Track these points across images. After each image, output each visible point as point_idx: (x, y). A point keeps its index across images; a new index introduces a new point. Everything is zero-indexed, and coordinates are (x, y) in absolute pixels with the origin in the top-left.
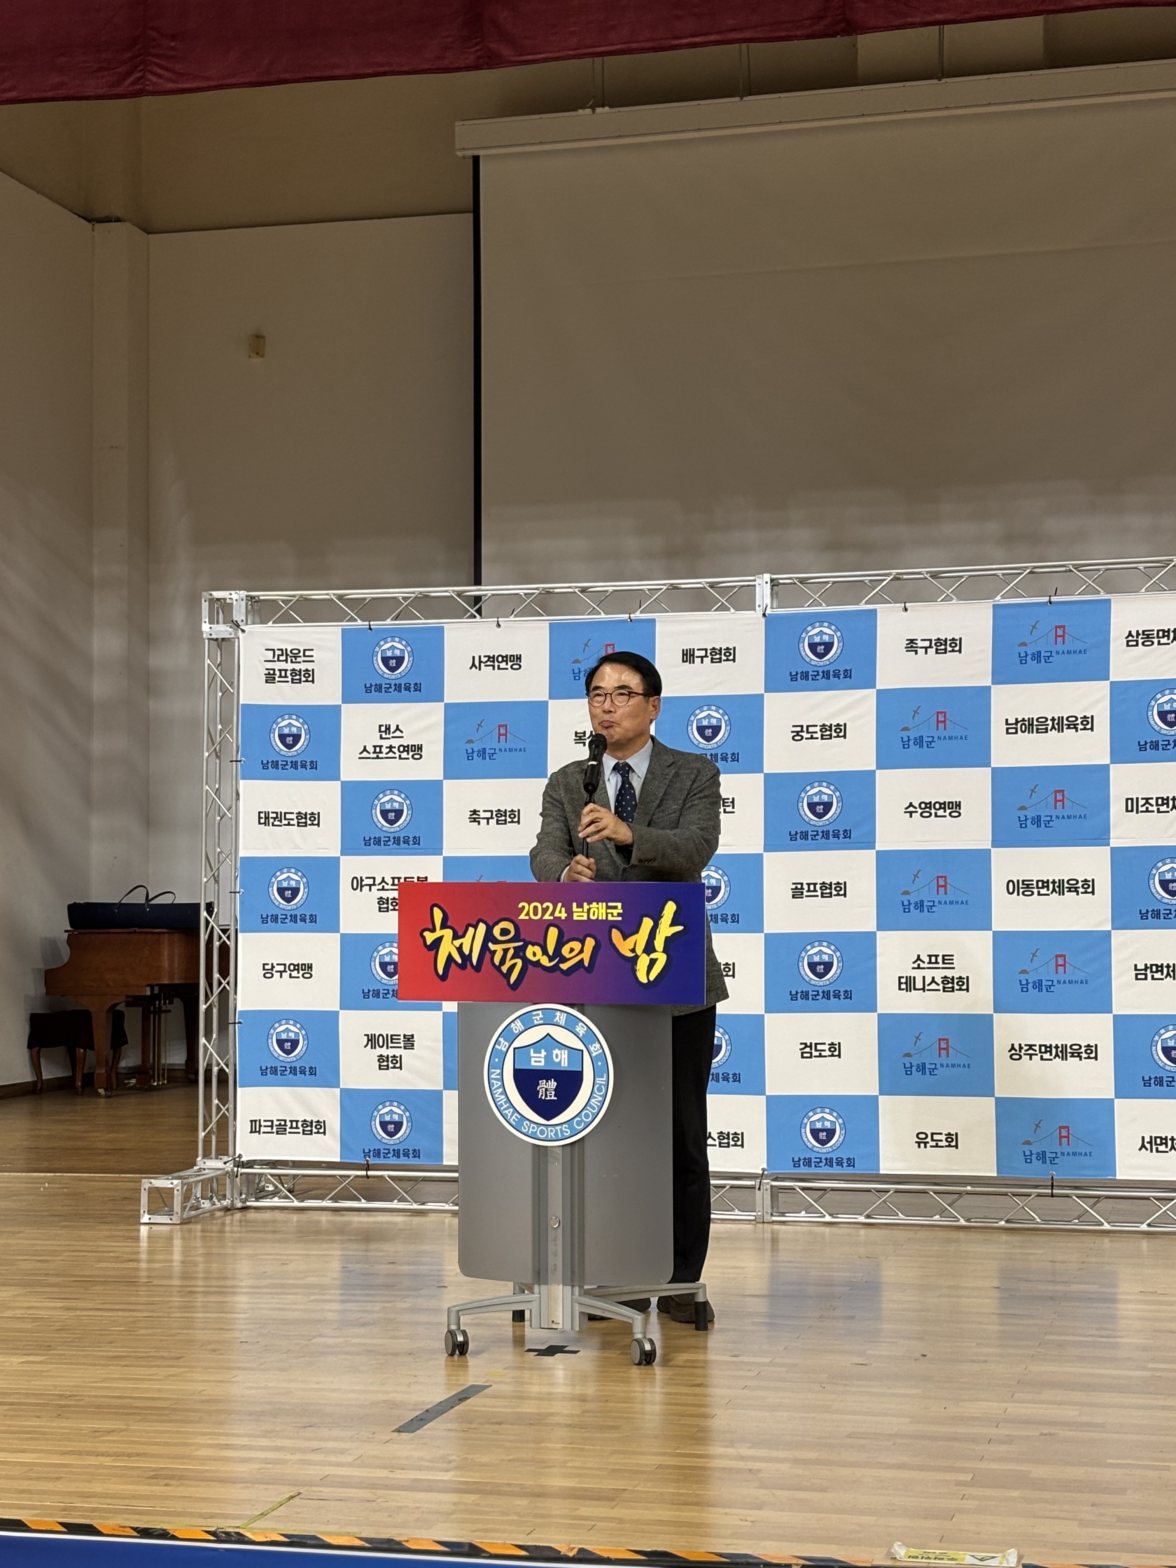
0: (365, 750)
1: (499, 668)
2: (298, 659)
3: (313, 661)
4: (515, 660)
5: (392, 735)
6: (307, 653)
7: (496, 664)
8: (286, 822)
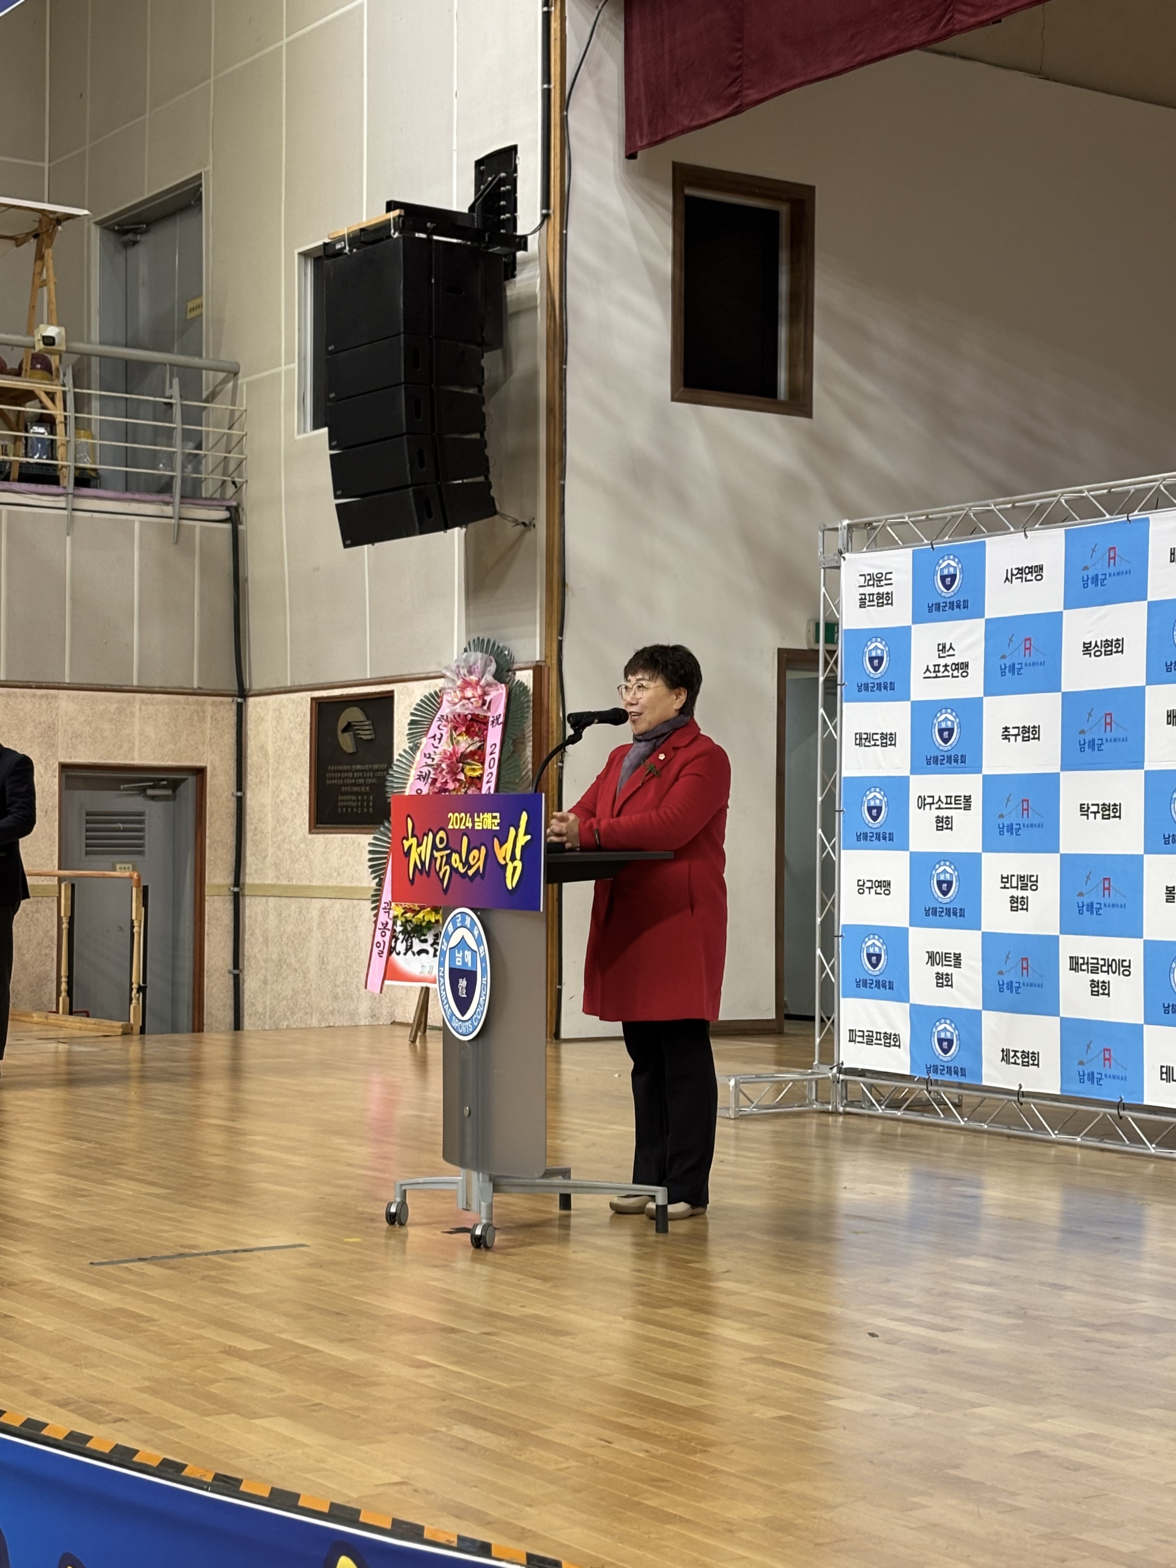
0: (928, 670)
1: (1026, 581)
2: (882, 583)
3: (891, 584)
4: (1037, 570)
5: (947, 653)
6: (888, 576)
7: (1024, 576)
8: (873, 743)
